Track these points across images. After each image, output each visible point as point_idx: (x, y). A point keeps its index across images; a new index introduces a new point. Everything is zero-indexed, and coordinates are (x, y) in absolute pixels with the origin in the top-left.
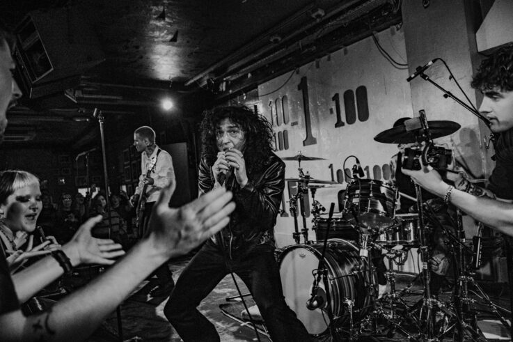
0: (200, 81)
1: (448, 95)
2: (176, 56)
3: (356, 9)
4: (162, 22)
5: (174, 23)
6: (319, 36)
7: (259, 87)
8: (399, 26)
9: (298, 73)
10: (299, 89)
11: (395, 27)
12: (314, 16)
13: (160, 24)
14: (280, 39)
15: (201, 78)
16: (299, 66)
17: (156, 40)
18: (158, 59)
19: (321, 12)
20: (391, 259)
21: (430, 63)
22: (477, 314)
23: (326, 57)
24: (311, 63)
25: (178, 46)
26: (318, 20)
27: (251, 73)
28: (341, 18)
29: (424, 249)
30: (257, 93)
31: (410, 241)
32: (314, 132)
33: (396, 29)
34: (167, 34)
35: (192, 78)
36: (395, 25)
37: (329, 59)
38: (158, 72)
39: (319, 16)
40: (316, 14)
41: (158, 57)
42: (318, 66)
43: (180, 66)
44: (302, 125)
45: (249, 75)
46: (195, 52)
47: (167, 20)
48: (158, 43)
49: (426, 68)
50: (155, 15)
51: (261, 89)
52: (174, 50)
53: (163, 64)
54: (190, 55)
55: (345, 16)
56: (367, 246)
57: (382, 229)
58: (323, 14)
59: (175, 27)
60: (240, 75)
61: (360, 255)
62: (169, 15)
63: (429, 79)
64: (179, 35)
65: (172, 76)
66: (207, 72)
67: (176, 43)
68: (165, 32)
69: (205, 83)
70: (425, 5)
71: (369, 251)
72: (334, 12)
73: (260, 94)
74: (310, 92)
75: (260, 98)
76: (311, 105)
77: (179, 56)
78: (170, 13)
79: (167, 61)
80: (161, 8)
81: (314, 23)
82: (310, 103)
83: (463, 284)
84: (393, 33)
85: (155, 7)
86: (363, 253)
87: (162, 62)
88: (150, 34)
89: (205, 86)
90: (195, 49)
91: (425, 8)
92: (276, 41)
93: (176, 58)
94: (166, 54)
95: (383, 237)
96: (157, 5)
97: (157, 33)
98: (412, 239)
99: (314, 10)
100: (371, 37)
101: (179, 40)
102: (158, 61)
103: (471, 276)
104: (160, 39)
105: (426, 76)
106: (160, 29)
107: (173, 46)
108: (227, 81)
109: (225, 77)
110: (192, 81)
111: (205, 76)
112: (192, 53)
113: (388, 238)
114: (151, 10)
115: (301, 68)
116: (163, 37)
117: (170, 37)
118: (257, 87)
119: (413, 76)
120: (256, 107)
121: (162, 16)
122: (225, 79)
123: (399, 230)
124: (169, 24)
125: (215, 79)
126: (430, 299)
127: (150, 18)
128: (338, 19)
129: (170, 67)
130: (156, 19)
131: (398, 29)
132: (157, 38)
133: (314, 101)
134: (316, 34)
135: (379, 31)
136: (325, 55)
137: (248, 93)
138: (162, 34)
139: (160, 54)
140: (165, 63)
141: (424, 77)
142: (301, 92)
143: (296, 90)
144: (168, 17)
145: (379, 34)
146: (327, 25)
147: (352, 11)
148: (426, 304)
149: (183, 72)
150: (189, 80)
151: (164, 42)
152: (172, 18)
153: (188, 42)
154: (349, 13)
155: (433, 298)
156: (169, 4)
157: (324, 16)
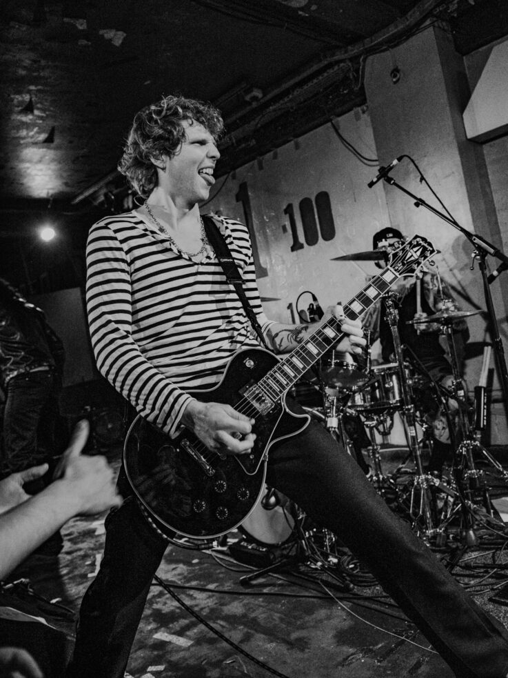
0: (94, 196)
1: (420, 202)
2: (55, 163)
3: (305, 87)
4: (30, 117)
5: (48, 116)
6: (259, 125)
8: (365, 108)
9: (234, 177)
10: (238, 200)
11: (359, 109)
12: (248, 98)
13: (27, 118)
15: (95, 192)
16: (235, 169)
17: (22, 142)
18: (28, 168)
19: (257, 93)
20: (371, 429)
21: (395, 162)
22: (488, 490)
23: (272, 153)
24: (251, 163)
25: (57, 148)
26: (254, 104)
28: (286, 99)
29: (409, 410)
31: (394, 401)
32: (264, 260)
33: (361, 112)
34: (39, 133)
35: (81, 193)
36: (360, 105)
37: (275, 157)
38: (29, 187)
39: (255, 98)
40: (250, 95)
41: (27, 165)
42: (261, 168)
43: (61, 176)
46: (82, 157)
47: (36, 112)
48: (27, 146)
49: (391, 168)
50: (18, 107)
52: (49, 154)
53: (36, 175)
54: (75, 160)
55: (291, 96)
56: (336, 412)
57: (354, 388)
58: (260, 95)
59: (51, 123)
61: (328, 426)
62: (39, 106)
63: (395, 184)
64: (56, 132)
65: (51, 192)
66: (102, 183)
67: (52, 145)
68: (36, 130)
69: (102, 198)
70: (394, 80)
71: (339, 420)
72: (276, 91)
74: (253, 203)
76: (255, 222)
77: (60, 163)
78: (41, 103)
79: (41, 170)
80: (27, 98)
81: (248, 108)
82: (254, 219)
83: (468, 451)
84: (358, 118)
85: (17, 96)
86: (331, 423)
87: (34, 172)
88: (13, 133)
89: (102, 203)
90: (82, 152)
91: (395, 83)
93: (53, 166)
94: (40, 161)
95: (358, 399)
96: (20, 93)
97: (24, 133)
98: (397, 398)
99: (249, 91)
100: (329, 124)
101: (57, 141)
102: (29, 171)
103: (475, 440)
104: (30, 140)
105: (392, 179)
106: (27, 126)
107: (48, 148)
110: (81, 197)
111: (101, 188)
112: (78, 158)
113: (364, 400)
114: (12, 100)
115: (238, 170)
116: (32, 137)
117: (43, 137)
119: (375, 180)
121: (29, 109)
123: (379, 387)
124: (41, 118)
125: (115, 191)
126: (423, 477)
127: (11, 112)
128: (281, 102)
129: (47, 178)
130: (21, 112)
131: (364, 112)
132: (24, 138)
133: (260, 215)
134: (253, 123)
135: (339, 115)
136: (270, 151)
138: (31, 134)
139: (30, 161)
140: (40, 173)
141: (389, 180)
142: (240, 203)
143: (234, 202)
144: (38, 109)
145: (340, 119)
146: (268, 110)
147: (300, 90)
148: (418, 482)
149: (66, 184)
150: (76, 197)
151: (35, 144)
152: (43, 110)
153: (71, 142)
154: (295, 93)
155: (428, 474)
156: (38, 91)
157: (262, 98)
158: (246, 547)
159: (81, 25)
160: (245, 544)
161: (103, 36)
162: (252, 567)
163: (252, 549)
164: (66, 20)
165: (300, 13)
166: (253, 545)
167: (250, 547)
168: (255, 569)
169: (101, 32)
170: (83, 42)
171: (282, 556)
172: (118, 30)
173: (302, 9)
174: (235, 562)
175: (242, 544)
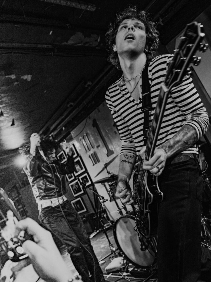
3: (107, 75)
4: (3, 118)
5: (10, 115)
6: (94, 95)
7: (71, 133)
9: (90, 118)
10: (94, 127)
12: (86, 86)
14: (72, 104)
16: (89, 114)
17: (2, 128)
19: (89, 83)
23: (102, 105)
24: (95, 111)
25: (17, 126)
26: (90, 88)
27: (64, 127)
28: (101, 82)
30: (71, 136)
32: (111, 147)
34: (8, 123)
39: (89, 85)
40: (87, 85)
42: (99, 111)
43: (22, 137)
44: (103, 146)
45: (64, 128)
46: (28, 127)
47: (4, 115)
48: (5, 129)
51: (73, 133)
52: (15, 130)
54: (25, 130)
55: (103, 81)
59: (11, 118)
60: (59, 130)
62: (5, 112)
64: (15, 121)
67: (15, 126)
68: (6, 122)
72: (96, 81)
73: (73, 137)
74: (100, 126)
75: (74, 139)
76: (103, 134)
78: (6, 111)
79: (13, 137)
81: (88, 90)
82: (102, 132)
87: (10, 139)
90: (27, 125)
92: (71, 106)
94: (11, 134)
97: (2, 124)
99: (86, 83)
101: (16, 123)
104: (5, 127)
106: (3, 121)
108: (52, 136)
109: (50, 133)
112: (26, 128)
115: (91, 115)
116: (6, 125)
117: (10, 124)
118: (70, 134)
120: (73, 145)
121: (1, 115)
122: (50, 135)
124: (8, 117)
128: (100, 84)
129: (16, 139)
132: (3, 126)
133: (104, 130)
134: (91, 95)
136: (101, 104)
137: (66, 138)
138: (5, 124)
139: (7, 135)
143: (92, 128)
146: (95, 88)
147: (106, 77)
149: (25, 140)
151: (8, 127)
152: (8, 113)
153: (21, 123)
154: (104, 79)
155: (204, 218)
156: (4, 107)
157: (92, 85)
158: (137, 271)
159: (13, 77)
160: (137, 269)
161: (23, 79)
162: (142, 279)
163: (140, 270)
164: (7, 77)
165: (97, 48)
166: (140, 269)
167: (139, 270)
168: (143, 279)
169: (22, 77)
170: (16, 83)
171: (154, 270)
172: (28, 75)
173: (97, 46)
174: (134, 278)
175: (135, 269)
